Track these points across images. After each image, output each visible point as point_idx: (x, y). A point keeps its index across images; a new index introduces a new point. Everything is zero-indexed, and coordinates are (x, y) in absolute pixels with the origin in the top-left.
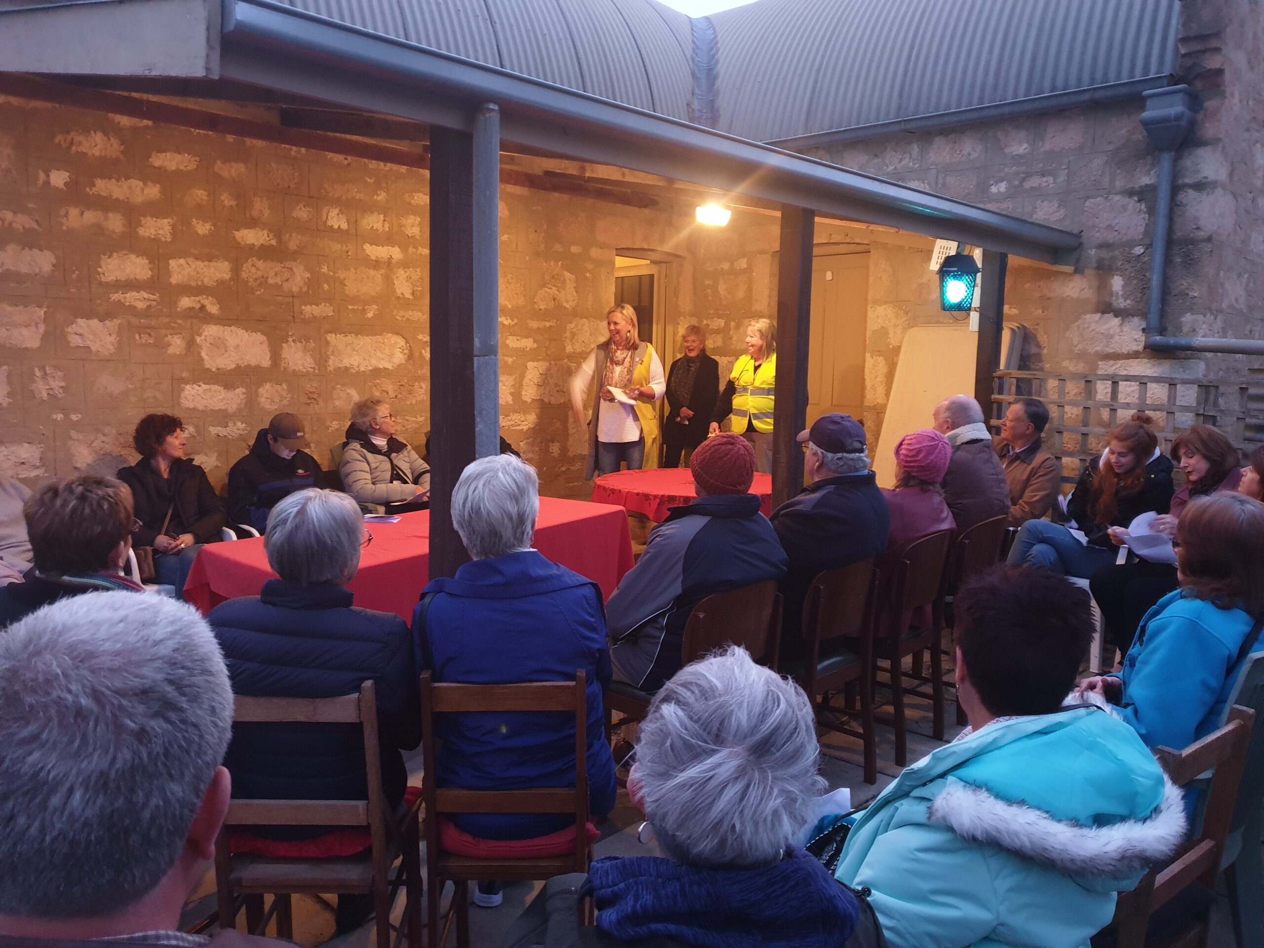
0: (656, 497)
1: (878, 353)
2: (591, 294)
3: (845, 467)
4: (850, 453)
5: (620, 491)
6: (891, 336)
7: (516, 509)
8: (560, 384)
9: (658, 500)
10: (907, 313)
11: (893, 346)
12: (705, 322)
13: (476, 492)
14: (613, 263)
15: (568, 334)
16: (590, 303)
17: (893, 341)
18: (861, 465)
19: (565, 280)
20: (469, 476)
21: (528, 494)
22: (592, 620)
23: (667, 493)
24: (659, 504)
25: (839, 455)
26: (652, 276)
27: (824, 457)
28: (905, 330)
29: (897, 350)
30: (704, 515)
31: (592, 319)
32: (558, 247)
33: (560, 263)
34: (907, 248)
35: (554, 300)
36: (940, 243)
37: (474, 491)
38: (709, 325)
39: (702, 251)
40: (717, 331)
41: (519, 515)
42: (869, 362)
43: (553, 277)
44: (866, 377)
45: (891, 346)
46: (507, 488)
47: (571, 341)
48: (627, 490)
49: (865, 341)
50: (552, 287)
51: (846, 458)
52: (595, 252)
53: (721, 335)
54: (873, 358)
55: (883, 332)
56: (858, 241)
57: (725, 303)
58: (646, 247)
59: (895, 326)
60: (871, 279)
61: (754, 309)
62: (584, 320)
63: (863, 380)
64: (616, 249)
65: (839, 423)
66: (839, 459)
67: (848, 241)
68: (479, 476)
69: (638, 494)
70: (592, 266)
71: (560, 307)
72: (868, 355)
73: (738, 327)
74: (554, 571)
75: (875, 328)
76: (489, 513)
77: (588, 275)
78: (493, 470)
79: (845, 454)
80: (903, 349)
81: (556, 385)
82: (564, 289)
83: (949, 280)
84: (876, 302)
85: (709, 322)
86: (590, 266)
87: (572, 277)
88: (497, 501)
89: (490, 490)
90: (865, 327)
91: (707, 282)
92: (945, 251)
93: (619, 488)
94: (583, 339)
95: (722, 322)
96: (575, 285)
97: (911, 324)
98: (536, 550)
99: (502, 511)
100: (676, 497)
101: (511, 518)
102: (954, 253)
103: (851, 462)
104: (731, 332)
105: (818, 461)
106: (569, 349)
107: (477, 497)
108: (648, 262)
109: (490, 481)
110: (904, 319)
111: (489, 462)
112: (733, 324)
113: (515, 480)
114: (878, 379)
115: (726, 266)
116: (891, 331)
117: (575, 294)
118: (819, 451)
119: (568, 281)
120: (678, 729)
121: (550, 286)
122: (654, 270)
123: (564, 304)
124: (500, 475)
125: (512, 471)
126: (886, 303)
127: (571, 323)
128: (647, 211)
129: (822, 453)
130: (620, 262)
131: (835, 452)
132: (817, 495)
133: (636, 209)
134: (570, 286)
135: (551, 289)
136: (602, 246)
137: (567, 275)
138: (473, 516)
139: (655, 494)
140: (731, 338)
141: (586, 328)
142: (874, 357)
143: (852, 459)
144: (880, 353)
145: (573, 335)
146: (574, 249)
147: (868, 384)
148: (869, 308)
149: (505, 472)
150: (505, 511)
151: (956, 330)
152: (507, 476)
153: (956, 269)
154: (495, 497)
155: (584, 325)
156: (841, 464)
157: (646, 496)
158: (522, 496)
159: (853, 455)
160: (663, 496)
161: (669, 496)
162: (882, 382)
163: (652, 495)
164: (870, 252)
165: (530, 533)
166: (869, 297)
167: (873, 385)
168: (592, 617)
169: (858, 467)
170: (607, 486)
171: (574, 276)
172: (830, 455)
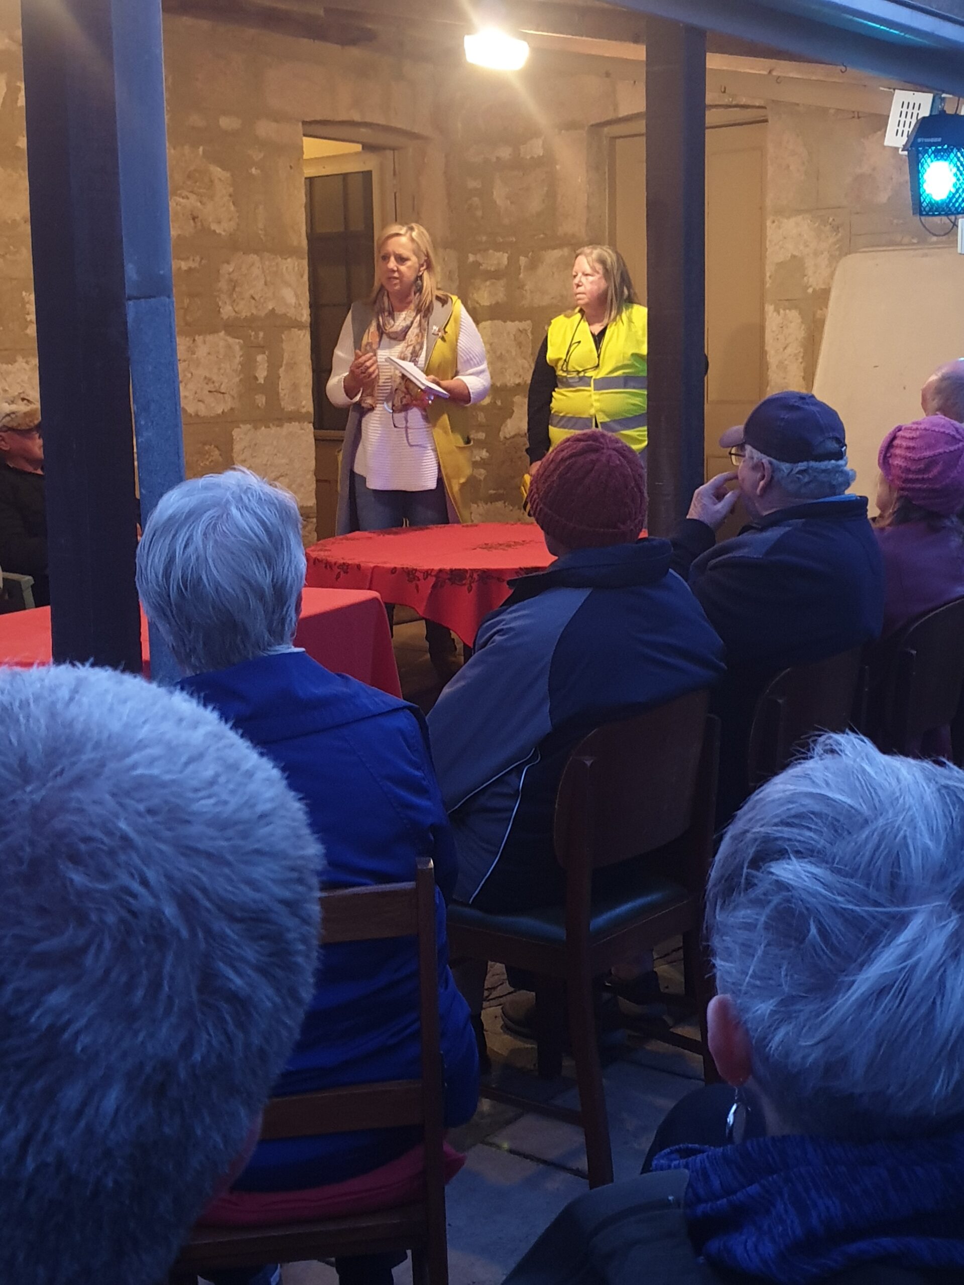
0: (427, 573)
1: (787, 303)
2: (261, 207)
3: (812, 486)
4: (820, 461)
5: (359, 567)
6: (810, 272)
7: (269, 580)
8: (215, 378)
9: (432, 580)
10: (836, 229)
11: (814, 290)
12: (471, 258)
13: (191, 549)
14: (300, 149)
15: (223, 285)
16: (261, 225)
17: (814, 280)
18: (840, 479)
19: (212, 181)
20: (171, 518)
21: (289, 546)
22: (417, 773)
23: (448, 565)
24: (434, 587)
25: (802, 466)
26: (367, 175)
27: (775, 469)
28: (834, 260)
29: (823, 296)
30: (578, 585)
31: (266, 254)
32: (196, 120)
33: (201, 149)
34: (832, 111)
35: (194, 219)
36: (901, 96)
37: (185, 547)
38: (480, 264)
39: (459, 125)
40: (495, 275)
41: (274, 586)
42: (773, 319)
43: (189, 177)
44: (767, 348)
45: (810, 290)
46: (251, 539)
47: (231, 296)
48: (372, 565)
49: (763, 282)
50: (190, 195)
51: (815, 470)
52: (265, 129)
53: (502, 282)
54: (779, 313)
55: (795, 265)
56: (743, 101)
57: (506, 221)
58: (357, 118)
59: (816, 254)
60: (771, 170)
61: (561, 231)
62: (252, 255)
63: (763, 353)
64: (304, 123)
65: (798, 408)
66: (801, 472)
67: (726, 100)
68: (192, 515)
69: (394, 570)
70: (261, 155)
71: (206, 231)
72: (770, 308)
73: (533, 266)
74: (337, 687)
75: (780, 258)
76: (217, 587)
77: (253, 171)
78: (219, 504)
79: (813, 464)
80: (833, 294)
81: (208, 380)
82: (212, 198)
83: (929, 160)
84: (781, 212)
85: (479, 258)
86: (257, 155)
87: (226, 175)
88: (233, 563)
89: (216, 541)
90: (762, 258)
91: (473, 184)
92: (910, 111)
93: (356, 562)
94: (252, 292)
95: (504, 258)
96: (231, 190)
97: (847, 248)
98: (302, 649)
99: (244, 584)
100: (465, 571)
101: (261, 596)
102: (927, 114)
103: (823, 477)
104: (521, 276)
105: (763, 477)
106: (227, 311)
107: (193, 558)
108: (358, 147)
109: (215, 525)
110: (831, 240)
111: (206, 488)
112: (523, 260)
113: (263, 523)
114: (789, 350)
115: (505, 153)
116: (809, 263)
117: (232, 208)
118: (765, 459)
119: (216, 181)
120: (825, 897)
121: (185, 193)
122: (370, 163)
123: (214, 227)
124: (234, 511)
125: (254, 504)
126: (798, 212)
127: (228, 263)
128: (355, 52)
129: (770, 463)
130: (313, 147)
131: (795, 461)
132: (773, 534)
133: (337, 47)
134: (222, 191)
135: (188, 198)
136: (277, 117)
137: (217, 171)
138: (188, 595)
139: (426, 567)
140: (521, 287)
141: (256, 271)
142: (782, 311)
143: (824, 471)
144: (792, 303)
145: (234, 285)
146: (227, 123)
147: (773, 359)
148: (769, 223)
149: (244, 507)
150: (249, 583)
151: (926, 255)
152: (246, 513)
153: (939, 140)
154: (229, 557)
155: (253, 264)
156: (806, 480)
157: (410, 574)
158: (277, 549)
159: (826, 463)
160: (440, 571)
161: (451, 570)
162: (795, 355)
163: (420, 571)
164: (766, 121)
165: (294, 619)
166: (769, 203)
167: (781, 362)
168: (418, 769)
169: (834, 483)
170: (332, 560)
171: (228, 175)
172: (785, 467)
